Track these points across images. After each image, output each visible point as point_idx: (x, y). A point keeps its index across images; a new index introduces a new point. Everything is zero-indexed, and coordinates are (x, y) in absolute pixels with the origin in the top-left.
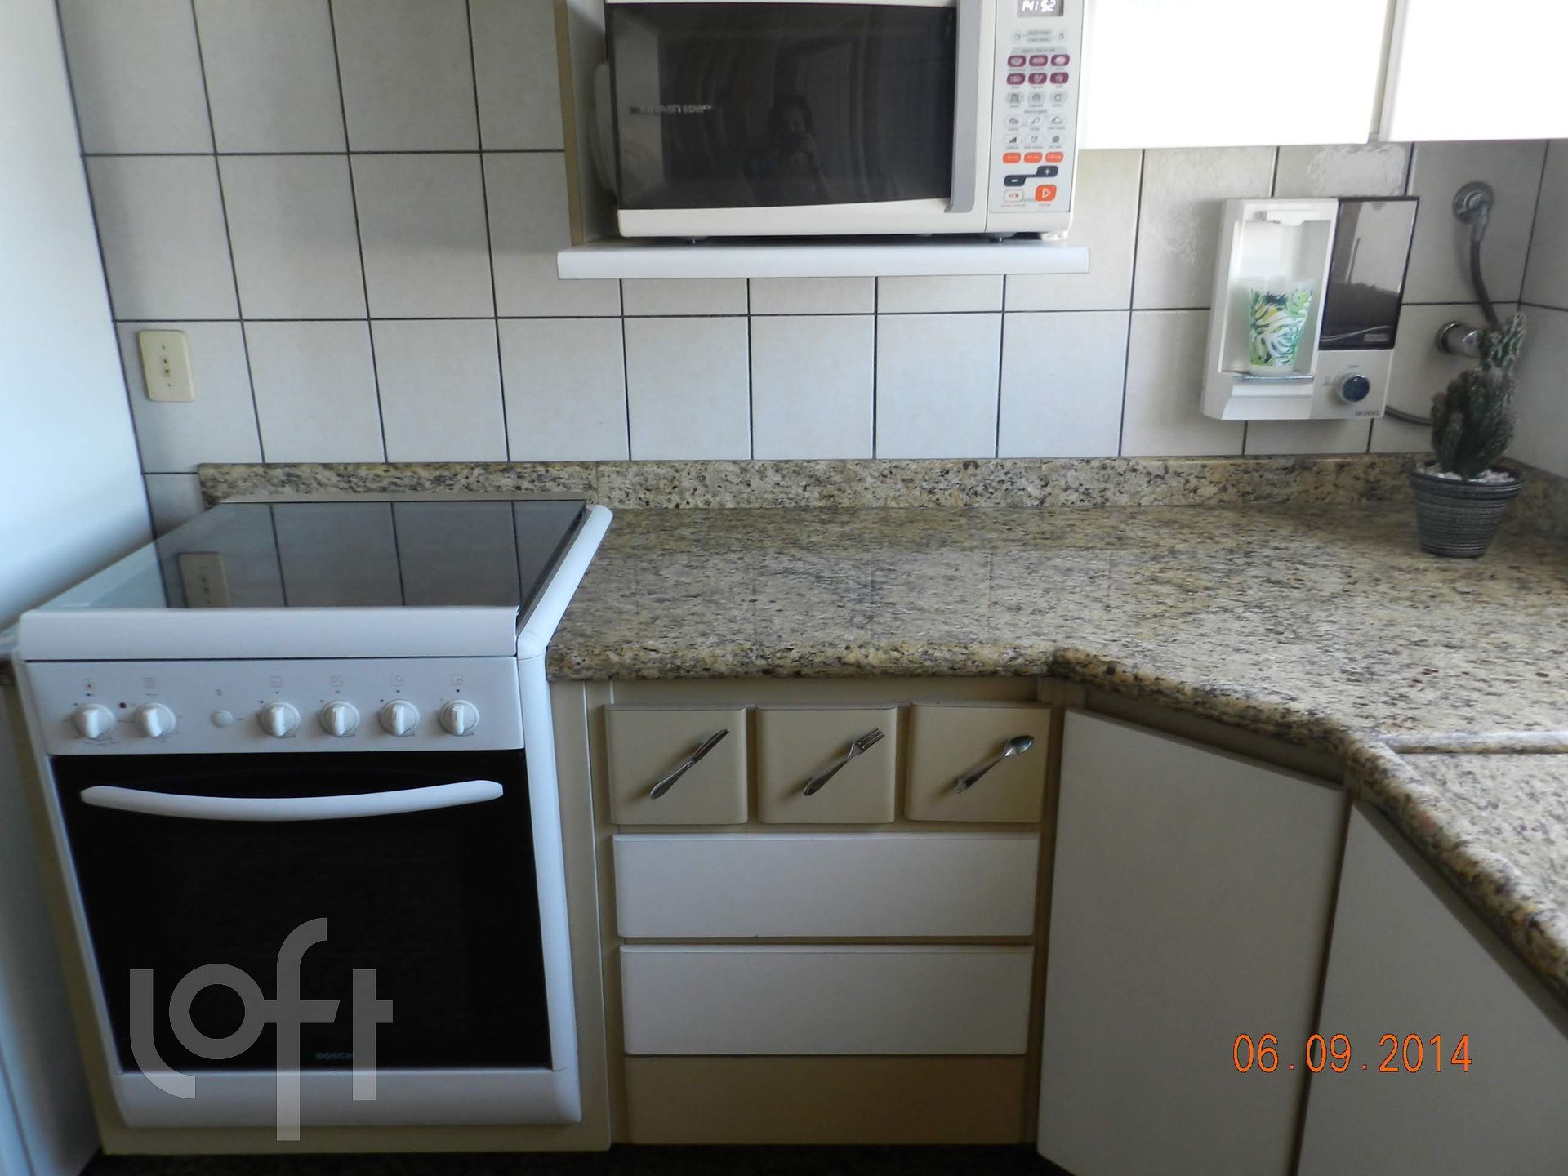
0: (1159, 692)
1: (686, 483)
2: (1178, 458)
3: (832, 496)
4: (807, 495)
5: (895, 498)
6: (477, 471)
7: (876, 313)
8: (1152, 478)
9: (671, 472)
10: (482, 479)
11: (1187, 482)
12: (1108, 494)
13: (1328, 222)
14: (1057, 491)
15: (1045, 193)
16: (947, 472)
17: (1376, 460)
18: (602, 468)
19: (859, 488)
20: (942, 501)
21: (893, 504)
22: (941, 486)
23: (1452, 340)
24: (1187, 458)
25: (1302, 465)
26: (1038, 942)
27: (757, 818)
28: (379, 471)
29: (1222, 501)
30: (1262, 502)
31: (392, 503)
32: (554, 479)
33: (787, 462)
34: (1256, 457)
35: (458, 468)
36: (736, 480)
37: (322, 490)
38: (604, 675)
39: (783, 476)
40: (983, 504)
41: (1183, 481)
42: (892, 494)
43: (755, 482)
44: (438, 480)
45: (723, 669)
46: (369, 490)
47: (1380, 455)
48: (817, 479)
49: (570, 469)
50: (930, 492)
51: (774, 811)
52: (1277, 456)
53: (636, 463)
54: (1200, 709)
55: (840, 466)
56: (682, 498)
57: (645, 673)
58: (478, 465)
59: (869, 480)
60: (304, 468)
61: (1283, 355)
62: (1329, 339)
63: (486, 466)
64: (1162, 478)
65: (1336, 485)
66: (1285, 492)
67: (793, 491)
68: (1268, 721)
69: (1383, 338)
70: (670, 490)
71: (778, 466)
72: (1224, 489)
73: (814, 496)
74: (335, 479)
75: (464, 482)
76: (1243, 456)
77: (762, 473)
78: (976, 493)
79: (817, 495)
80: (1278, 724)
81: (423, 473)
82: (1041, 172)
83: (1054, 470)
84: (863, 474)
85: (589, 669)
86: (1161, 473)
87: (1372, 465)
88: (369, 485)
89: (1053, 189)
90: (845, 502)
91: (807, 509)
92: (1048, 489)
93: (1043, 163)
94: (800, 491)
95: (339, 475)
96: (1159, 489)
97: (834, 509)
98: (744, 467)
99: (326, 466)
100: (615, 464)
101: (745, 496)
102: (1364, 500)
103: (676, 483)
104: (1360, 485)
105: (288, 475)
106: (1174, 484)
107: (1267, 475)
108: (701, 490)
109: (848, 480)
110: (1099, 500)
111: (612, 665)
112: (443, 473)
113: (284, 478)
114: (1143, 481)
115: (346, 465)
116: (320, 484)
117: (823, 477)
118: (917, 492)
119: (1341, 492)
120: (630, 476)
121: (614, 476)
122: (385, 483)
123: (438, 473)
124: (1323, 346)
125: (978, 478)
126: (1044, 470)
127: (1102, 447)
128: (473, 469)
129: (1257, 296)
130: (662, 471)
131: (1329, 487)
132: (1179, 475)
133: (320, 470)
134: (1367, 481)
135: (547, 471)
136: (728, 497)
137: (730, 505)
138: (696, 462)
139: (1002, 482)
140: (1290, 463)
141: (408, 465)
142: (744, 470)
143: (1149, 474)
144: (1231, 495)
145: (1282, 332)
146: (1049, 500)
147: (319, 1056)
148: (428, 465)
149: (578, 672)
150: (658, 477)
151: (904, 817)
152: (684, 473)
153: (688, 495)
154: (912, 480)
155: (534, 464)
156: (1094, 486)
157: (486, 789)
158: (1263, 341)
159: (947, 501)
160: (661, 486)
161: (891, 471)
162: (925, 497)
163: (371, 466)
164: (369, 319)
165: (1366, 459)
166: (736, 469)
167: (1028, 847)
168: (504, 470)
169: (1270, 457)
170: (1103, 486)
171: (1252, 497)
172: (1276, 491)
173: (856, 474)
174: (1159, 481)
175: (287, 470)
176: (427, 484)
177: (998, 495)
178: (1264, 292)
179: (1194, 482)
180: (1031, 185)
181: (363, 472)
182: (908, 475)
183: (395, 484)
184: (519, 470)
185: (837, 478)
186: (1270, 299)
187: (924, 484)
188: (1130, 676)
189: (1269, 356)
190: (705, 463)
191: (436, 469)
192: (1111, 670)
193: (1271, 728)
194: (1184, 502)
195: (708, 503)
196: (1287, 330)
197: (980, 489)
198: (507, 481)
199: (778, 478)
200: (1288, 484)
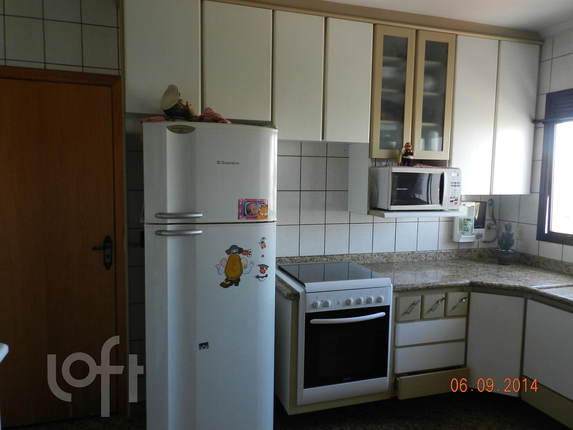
0: (492, 285)
1: (360, 258)
2: (448, 250)
3: (388, 260)
4: (383, 260)
5: (399, 260)
6: (319, 257)
7: (396, 222)
8: (444, 254)
9: (358, 256)
10: (320, 259)
11: (450, 255)
12: (437, 258)
13: (474, 206)
14: (428, 257)
15: (456, 203)
16: (409, 254)
17: (480, 249)
18: (344, 256)
19: (393, 258)
20: (408, 260)
21: (399, 261)
22: (408, 257)
23: (491, 227)
24: (450, 250)
25: (469, 250)
26: (466, 340)
27: (422, 318)
28: (299, 258)
29: (456, 258)
30: (463, 258)
31: (299, 265)
32: (334, 259)
33: (379, 253)
34: (461, 249)
35: (315, 257)
36: (370, 257)
37: (286, 263)
38: (401, 290)
39: (379, 256)
40: (415, 260)
41: (449, 254)
42: (399, 259)
43: (374, 258)
44: (311, 260)
45: (421, 288)
46: (296, 262)
47: (481, 248)
48: (385, 257)
49: (338, 256)
50: (406, 258)
51: (425, 316)
52: (464, 249)
53: (351, 254)
54: (500, 287)
55: (389, 254)
56: (359, 262)
57: (408, 289)
58: (319, 256)
59: (395, 256)
60: (283, 258)
61: (470, 230)
62: (475, 227)
63: (321, 256)
64: (446, 254)
65: (474, 254)
66: (466, 256)
67: (381, 259)
68: (512, 288)
69: (482, 226)
70: (357, 260)
71: (378, 254)
72: (456, 256)
73: (384, 260)
74: (289, 260)
75: (316, 260)
76: (458, 249)
77: (375, 256)
78: (414, 258)
79: (385, 260)
80: (514, 288)
81: (308, 258)
82: (455, 200)
83: (428, 253)
84: (394, 255)
85: (399, 289)
86: (446, 253)
87: (480, 250)
88: (296, 261)
89: (457, 203)
90: (390, 261)
91: (383, 263)
92: (427, 257)
93: (456, 199)
94: (382, 259)
95: (290, 259)
96: (445, 256)
97: (388, 263)
98: (371, 254)
99: (287, 257)
100: (347, 255)
101: (371, 261)
102: (479, 257)
103: (358, 258)
104: (478, 254)
105: (279, 260)
106: (448, 255)
107: (463, 253)
108: (363, 260)
109: (391, 257)
110: (435, 259)
111: (403, 288)
112: (312, 258)
113: (278, 261)
114: (443, 255)
115: (292, 257)
116: (286, 262)
117: (386, 256)
118: (403, 259)
119: (475, 256)
120: (350, 257)
121: (346, 257)
122: (299, 261)
123: (311, 258)
124: (474, 228)
125: (415, 255)
126: (426, 254)
127: (435, 249)
128: (318, 257)
129: (465, 219)
130: (356, 256)
131: (473, 255)
132: (449, 253)
133: (286, 258)
134: (479, 254)
135: (333, 257)
136: (368, 261)
137: (368, 263)
138: (362, 254)
139: (419, 256)
140: (467, 250)
141: (304, 256)
142: (372, 255)
143: (444, 253)
144: (457, 257)
145: (470, 226)
146: (427, 259)
147: (344, 379)
148: (308, 256)
149: (397, 290)
150: (355, 257)
151: (445, 316)
152: (360, 256)
153: (360, 261)
154: (402, 256)
155: (331, 255)
156: (434, 256)
157: (383, 314)
158: (467, 227)
159: (409, 260)
160: (356, 259)
161: (399, 254)
162: (405, 259)
163: (297, 257)
164: (300, 225)
165: (479, 249)
166: (370, 255)
167: (464, 320)
168: (325, 257)
169: (463, 249)
170: (436, 256)
171: (461, 257)
172: (465, 256)
173: (393, 255)
174: (445, 255)
175: (279, 259)
176: (308, 261)
177: (418, 258)
178: (466, 218)
179: (451, 254)
180: (454, 202)
181: (295, 258)
182: (402, 255)
183: (301, 261)
184: (328, 257)
185: (389, 256)
186: (468, 220)
187: (405, 257)
188: (486, 284)
189: (468, 230)
190: (364, 254)
191: (311, 257)
192: (482, 283)
193: (513, 289)
194: (450, 259)
195: (364, 262)
196: (471, 225)
197: (415, 257)
198: (325, 259)
199: (378, 257)
200: (466, 255)
